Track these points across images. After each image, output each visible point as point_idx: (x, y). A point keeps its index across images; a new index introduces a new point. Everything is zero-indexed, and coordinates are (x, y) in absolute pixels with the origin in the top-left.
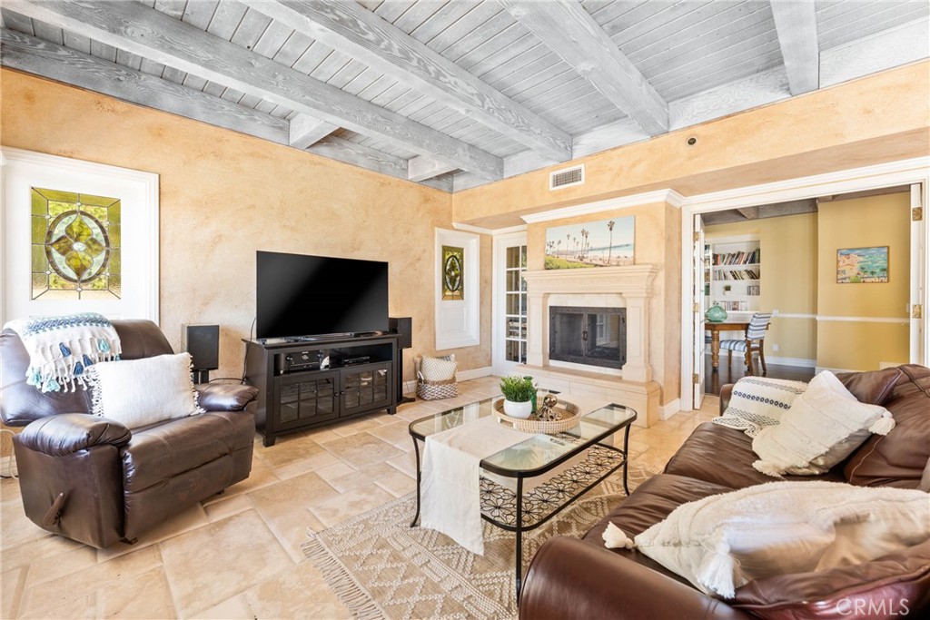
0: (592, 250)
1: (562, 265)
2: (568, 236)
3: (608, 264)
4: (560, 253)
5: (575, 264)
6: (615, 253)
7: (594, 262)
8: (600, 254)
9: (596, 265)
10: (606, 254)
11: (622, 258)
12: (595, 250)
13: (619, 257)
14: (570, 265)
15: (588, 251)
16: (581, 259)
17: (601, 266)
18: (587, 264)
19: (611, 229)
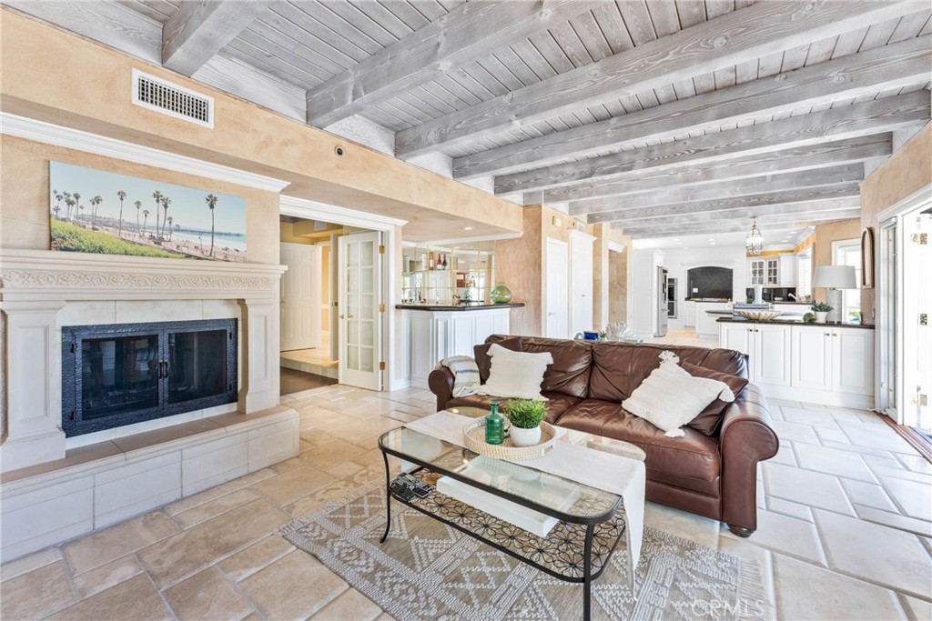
0: (178, 230)
1: (108, 246)
2: (122, 195)
3: (210, 257)
4: (97, 223)
5: (143, 249)
6: (220, 243)
7: (185, 250)
8: (194, 240)
9: (189, 256)
10: (206, 242)
11: (231, 252)
12: (183, 231)
13: (226, 249)
14: (130, 248)
15: (171, 231)
16: (159, 241)
17: (199, 258)
18: (171, 251)
19: (212, 207)
